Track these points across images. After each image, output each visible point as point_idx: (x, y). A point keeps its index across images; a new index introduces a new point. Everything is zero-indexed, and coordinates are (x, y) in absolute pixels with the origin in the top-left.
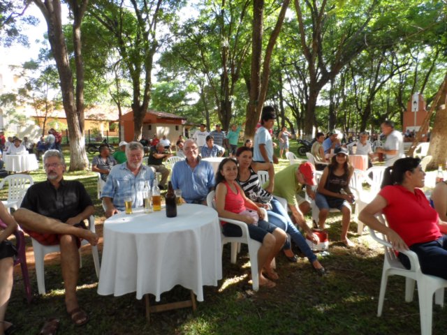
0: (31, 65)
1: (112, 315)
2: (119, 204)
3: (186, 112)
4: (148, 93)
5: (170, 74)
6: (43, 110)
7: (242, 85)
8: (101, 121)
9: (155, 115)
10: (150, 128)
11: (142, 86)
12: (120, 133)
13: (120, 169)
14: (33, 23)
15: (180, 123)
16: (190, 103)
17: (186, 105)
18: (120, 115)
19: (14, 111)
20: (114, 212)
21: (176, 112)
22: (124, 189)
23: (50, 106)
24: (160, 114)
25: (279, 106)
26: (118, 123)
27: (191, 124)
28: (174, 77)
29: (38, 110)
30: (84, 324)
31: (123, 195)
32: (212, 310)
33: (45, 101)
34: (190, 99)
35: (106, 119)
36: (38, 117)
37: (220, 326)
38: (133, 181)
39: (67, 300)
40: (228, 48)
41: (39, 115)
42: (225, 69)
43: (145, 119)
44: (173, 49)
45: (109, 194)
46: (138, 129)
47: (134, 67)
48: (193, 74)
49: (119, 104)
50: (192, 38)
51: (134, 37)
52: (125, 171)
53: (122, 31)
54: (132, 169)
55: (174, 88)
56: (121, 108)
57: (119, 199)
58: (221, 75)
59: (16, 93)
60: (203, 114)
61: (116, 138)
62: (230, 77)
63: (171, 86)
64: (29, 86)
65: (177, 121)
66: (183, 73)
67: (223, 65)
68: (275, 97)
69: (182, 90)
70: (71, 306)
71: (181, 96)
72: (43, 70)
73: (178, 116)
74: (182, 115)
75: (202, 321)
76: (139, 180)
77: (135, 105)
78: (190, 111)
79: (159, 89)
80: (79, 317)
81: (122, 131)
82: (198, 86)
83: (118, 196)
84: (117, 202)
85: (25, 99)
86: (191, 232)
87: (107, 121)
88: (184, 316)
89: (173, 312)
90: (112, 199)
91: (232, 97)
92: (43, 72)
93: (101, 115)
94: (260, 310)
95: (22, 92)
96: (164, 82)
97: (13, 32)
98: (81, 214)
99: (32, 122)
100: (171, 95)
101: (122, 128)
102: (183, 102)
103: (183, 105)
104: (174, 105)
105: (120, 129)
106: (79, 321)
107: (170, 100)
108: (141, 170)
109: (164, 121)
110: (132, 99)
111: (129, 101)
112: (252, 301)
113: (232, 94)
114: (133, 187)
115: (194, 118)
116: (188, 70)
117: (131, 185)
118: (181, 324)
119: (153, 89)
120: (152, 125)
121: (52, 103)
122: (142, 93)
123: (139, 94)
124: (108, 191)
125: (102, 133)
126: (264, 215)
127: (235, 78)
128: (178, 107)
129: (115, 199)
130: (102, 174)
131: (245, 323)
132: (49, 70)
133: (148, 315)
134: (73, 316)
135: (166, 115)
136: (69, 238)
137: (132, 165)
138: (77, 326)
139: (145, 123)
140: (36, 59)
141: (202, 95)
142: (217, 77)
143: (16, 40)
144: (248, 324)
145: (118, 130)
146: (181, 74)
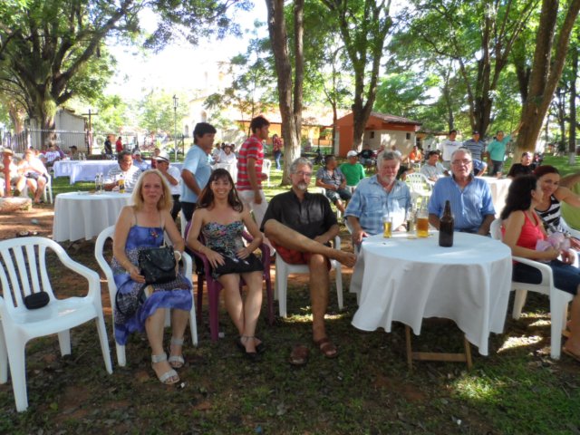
0: (240, 60)
1: (366, 353)
2: (367, 226)
3: (421, 114)
4: (374, 89)
5: (402, 63)
6: (249, 113)
7: (511, 74)
8: (311, 126)
9: (381, 119)
10: (372, 135)
11: (367, 81)
12: (334, 142)
13: (370, 183)
14: (246, 9)
15: (413, 130)
16: (427, 102)
17: (421, 105)
18: (335, 118)
19: (219, 114)
20: (362, 234)
21: (407, 115)
22: (374, 208)
23: (257, 108)
24: (388, 118)
25: (568, 105)
26: (331, 129)
27: (427, 131)
28: (408, 67)
29: (244, 113)
30: (335, 357)
31: (372, 215)
32: (494, 371)
33: (252, 103)
34: (428, 97)
35: (317, 124)
36: (243, 121)
37: (509, 394)
38: (385, 200)
39: (315, 327)
40: (493, 21)
41: (245, 119)
42: (486, 53)
43: (368, 124)
44: (413, 27)
45: (356, 213)
46: (357, 137)
47: (358, 55)
48: (435, 60)
49: (334, 105)
50: (442, 10)
51: (360, 16)
52: (375, 186)
53: (345, 9)
54: (384, 184)
55: (406, 82)
56: (337, 110)
57: (367, 220)
58: (479, 62)
59: (222, 93)
60: (444, 117)
61: (329, 148)
62: (493, 64)
63: (403, 79)
64: (235, 85)
65: (410, 126)
66: (421, 60)
67: (484, 45)
68: (562, 91)
69: (418, 84)
70: (319, 335)
71: (417, 93)
72: (252, 65)
73: (410, 120)
74: (415, 119)
75: (483, 383)
76: (392, 199)
77: (357, 105)
78: (427, 112)
79: (387, 83)
80: (329, 348)
81: (337, 139)
82: (441, 77)
83: (366, 215)
84: (364, 222)
85: (232, 100)
86: (479, 268)
87: (319, 126)
88: (456, 373)
89: (440, 364)
90: (358, 219)
91: (494, 92)
92: (251, 67)
93: (311, 119)
94: (565, 385)
95: (229, 92)
96: (394, 75)
97: (224, 23)
98: (326, 233)
99: (235, 127)
100: (402, 92)
101: (337, 135)
102: (417, 102)
103: (417, 105)
104: (406, 105)
105: (334, 137)
106: (330, 353)
107: (399, 99)
108: (394, 186)
109: (390, 126)
110: (353, 98)
111: (348, 100)
112: (551, 371)
113: (493, 87)
114: (384, 206)
115: (431, 122)
116: (427, 56)
117: (383, 204)
118: (453, 380)
119: (380, 84)
120: (376, 132)
121: (258, 104)
122: (366, 90)
123: (362, 91)
124: (354, 210)
125: (311, 141)
126: (573, 258)
127: (501, 64)
128: (411, 108)
129: (362, 219)
130: (327, 190)
131: (545, 397)
132: (258, 65)
133: (410, 362)
134: (322, 346)
135: (395, 118)
136: (321, 258)
137: (385, 179)
138: (328, 358)
139: (367, 129)
140: (244, 52)
141: (445, 91)
142: (472, 64)
143: (229, 31)
144: (550, 399)
145: (331, 137)
146: (418, 62)
